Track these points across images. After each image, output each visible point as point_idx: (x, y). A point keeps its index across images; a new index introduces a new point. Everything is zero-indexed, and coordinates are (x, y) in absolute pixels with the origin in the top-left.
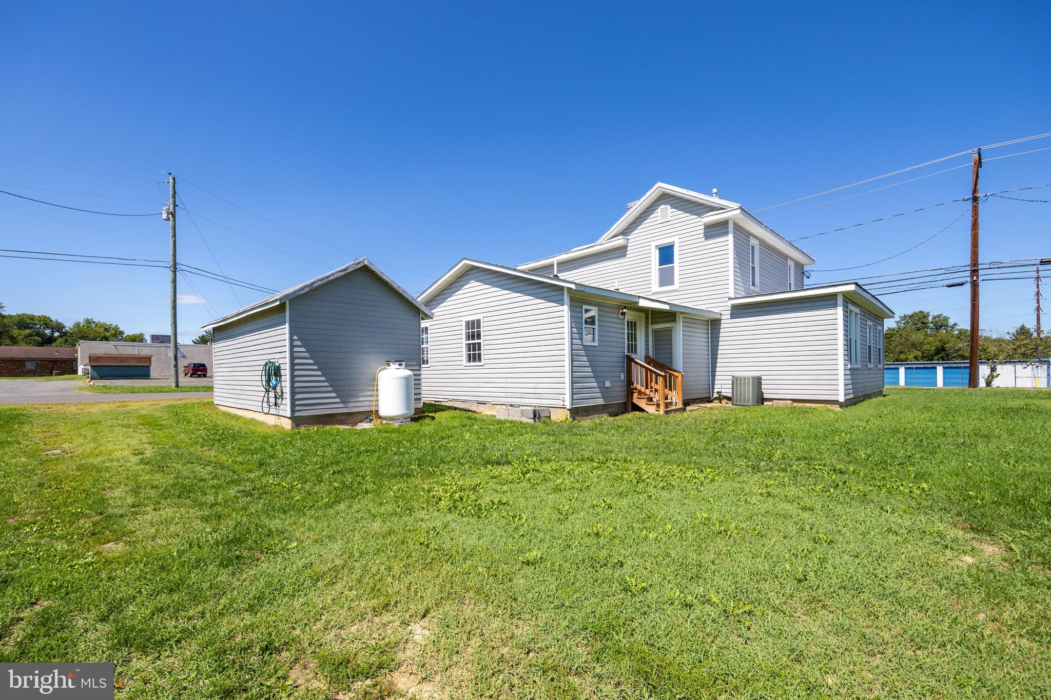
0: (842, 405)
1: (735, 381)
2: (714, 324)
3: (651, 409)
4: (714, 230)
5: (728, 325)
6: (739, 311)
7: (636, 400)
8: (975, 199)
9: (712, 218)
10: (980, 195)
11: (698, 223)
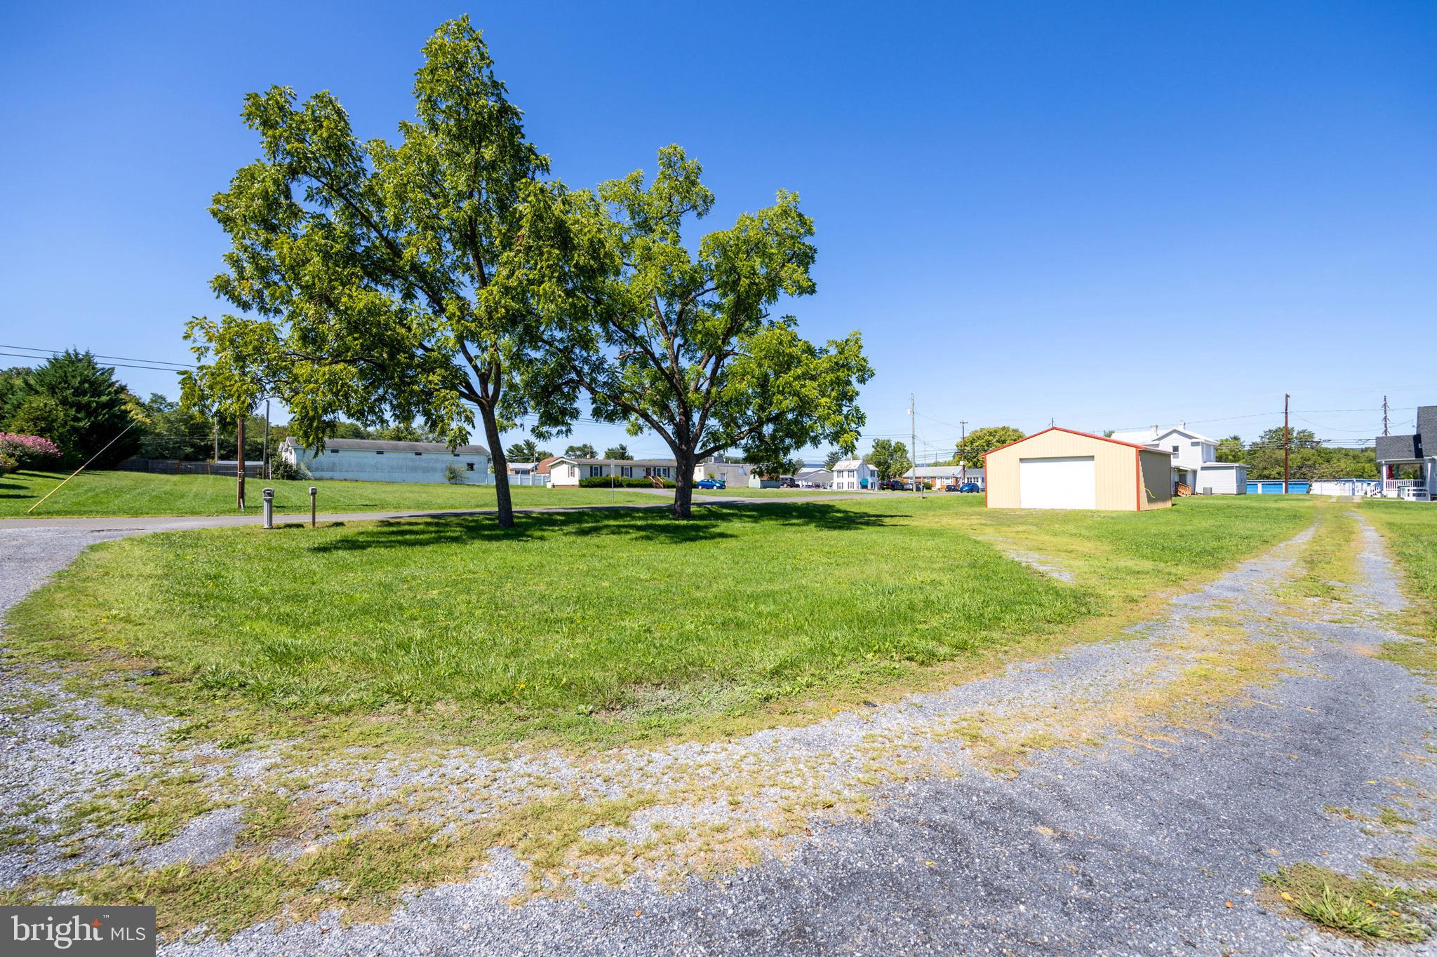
0: (1235, 495)
1: (1205, 489)
2: (1195, 472)
3: (1183, 495)
4: (1193, 444)
5: (1200, 473)
6: (1203, 469)
7: (1178, 494)
9: (1194, 440)
10: (1288, 411)
11: (1189, 441)
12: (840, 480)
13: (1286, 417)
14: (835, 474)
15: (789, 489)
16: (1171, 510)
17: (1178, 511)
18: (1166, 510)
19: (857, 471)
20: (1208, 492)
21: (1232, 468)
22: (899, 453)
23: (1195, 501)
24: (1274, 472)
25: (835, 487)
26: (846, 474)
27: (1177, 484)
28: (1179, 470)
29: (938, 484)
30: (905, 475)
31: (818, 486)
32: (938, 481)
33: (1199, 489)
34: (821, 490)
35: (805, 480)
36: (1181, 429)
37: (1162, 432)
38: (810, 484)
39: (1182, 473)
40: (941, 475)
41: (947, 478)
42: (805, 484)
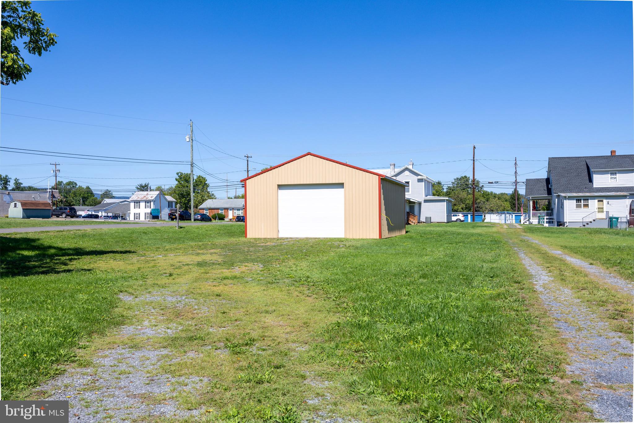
0: (446, 223)
1: (426, 218)
2: (420, 204)
3: (413, 224)
4: (420, 181)
5: (423, 205)
6: (426, 201)
7: (409, 222)
8: (474, 160)
9: (419, 177)
10: (475, 159)
11: (416, 178)
12: (137, 211)
13: (474, 163)
14: (132, 205)
15: (69, 219)
16: (406, 237)
17: (411, 238)
18: (402, 238)
19: (154, 201)
20: (429, 220)
21: (443, 201)
22: (201, 187)
23: (421, 228)
24: (460, 208)
25: (132, 218)
26: (142, 204)
27: (408, 214)
28: (410, 202)
29: (231, 215)
30: (201, 206)
31: (115, 217)
32: (230, 213)
33: (423, 219)
34: (119, 220)
35: (105, 211)
36: (410, 167)
37: (397, 170)
38: (110, 214)
39: (411, 204)
40: (233, 206)
41: (238, 210)
42: (104, 214)
